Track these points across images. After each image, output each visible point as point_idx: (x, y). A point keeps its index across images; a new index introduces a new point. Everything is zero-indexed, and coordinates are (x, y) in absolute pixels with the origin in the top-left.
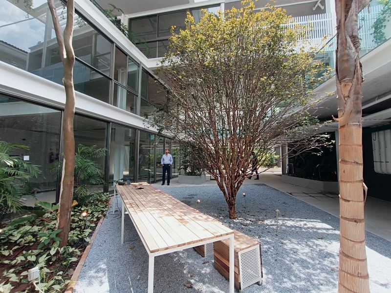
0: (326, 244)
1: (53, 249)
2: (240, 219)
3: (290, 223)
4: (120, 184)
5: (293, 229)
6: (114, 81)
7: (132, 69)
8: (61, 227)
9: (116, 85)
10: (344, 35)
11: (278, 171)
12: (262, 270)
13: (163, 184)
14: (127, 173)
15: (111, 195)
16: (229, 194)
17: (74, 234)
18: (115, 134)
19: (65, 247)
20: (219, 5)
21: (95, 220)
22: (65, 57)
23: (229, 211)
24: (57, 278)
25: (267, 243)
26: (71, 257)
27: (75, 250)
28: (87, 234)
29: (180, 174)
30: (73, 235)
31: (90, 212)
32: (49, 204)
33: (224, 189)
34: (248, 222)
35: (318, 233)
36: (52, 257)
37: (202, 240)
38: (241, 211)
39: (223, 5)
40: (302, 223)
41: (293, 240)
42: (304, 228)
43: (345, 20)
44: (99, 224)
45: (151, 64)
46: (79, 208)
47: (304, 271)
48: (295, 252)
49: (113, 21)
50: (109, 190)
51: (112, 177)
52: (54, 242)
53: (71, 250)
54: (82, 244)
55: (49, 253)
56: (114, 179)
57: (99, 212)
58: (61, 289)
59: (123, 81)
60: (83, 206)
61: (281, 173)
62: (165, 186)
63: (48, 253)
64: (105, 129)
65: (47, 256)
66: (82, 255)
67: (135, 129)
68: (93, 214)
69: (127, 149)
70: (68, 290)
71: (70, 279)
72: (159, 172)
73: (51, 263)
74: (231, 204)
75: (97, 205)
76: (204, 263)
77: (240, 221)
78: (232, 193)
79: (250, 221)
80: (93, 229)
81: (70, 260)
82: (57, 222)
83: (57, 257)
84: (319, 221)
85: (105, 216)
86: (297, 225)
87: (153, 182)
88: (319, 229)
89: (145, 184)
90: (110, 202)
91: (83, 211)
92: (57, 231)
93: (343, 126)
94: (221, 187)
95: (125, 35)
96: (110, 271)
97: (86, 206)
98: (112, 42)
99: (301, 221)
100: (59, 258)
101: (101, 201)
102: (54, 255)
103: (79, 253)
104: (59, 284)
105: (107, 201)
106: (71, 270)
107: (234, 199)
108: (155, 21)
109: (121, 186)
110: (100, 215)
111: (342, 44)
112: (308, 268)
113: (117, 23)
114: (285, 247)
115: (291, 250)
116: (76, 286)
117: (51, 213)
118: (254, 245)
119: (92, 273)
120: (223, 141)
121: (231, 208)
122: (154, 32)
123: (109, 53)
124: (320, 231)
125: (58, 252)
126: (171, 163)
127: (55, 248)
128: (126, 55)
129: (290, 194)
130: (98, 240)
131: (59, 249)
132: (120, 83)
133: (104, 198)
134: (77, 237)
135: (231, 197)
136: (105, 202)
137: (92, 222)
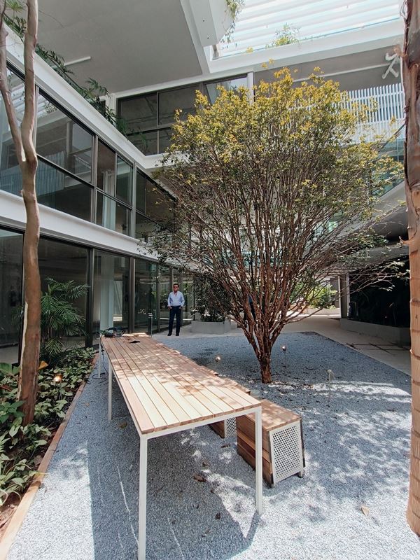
0: (398, 417)
1: (13, 428)
2: (276, 383)
3: (348, 388)
4: (108, 336)
5: (353, 397)
6: (97, 190)
7: (122, 171)
8: (24, 398)
9: (100, 196)
10: (415, 121)
11: (335, 312)
12: (303, 455)
13: (170, 334)
14: (119, 319)
15: (95, 351)
16: (261, 349)
17: (42, 406)
18: (100, 265)
19: (30, 425)
20: (245, 75)
21: (73, 386)
22: (24, 159)
23: (261, 372)
24: (18, 468)
25: (314, 417)
26: (38, 439)
27: (44, 430)
28: (60, 407)
29: (194, 320)
30: (41, 409)
31: (66, 375)
32: (8, 365)
33: (254, 342)
34: (288, 387)
35: (388, 402)
36: (12, 439)
37: (215, 416)
38: (278, 372)
39: (251, 76)
40: (365, 388)
41: (353, 413)
42: (369, 395)
43: (417, 98)
44: (78, 393)
45: (148, 163)
46: (51, 370)
47: (364, 457)
48: (354, 430)
49: (94, 104)
50: (93, 344)
51: (98, 325)
52: (14, 418)
53: (38, 429)
54: (53, 422)
55: (8, 434)
56: (101, 329)
57: (79, 375)
58: (24, 484)
59: (110, 189)
60: (57, 367)
61: (339, 315)
62: (173, 336)
63: (6, 433)
64: (85, 258)
65: (5, 438)
66: (53, 436)
67: (128, 257)
68: (70, 379)
69: (119, 285)
70: (33, 485)
71: (36, 469)
72: (165, 317)
73: (11, 447)
74: (264, 363)
75: (75, 365)
76: (224, 447)
77: (278, 386)
78: (265, 347)
79: (292, 385)
80: (70, 399)
81: (36, 443)
82: (19, 390)
83: (20, 439)
84: (391, 385)
85: (86, 381)
86: (359, 391)
87: (156, 332)
88: (389, 396)
89: (142, 335)
90: (94, 361)
91: (55, 375)
92: (18, 404)
93: (415, 252)
94: (250, 339)
95: (112, 123)
96: (91, 459)
97: (61, 367)
98: (93, 134)
99: (364, 385)
100: (22, 440)
101: (82, 359)
102: (15, 437)
103: (49, 434)
104: (22, 476)
105: (90, 360)
106: (39, 457)
107: (269, 356)
108: (154, 101)
109: (109, 339)
110: (80, 380)
111: (413, 134)
112: (370, 452)
113: (100, 106)
114: (339, 422)
115: (348, 426)
116: (45, 479)
117: (12, 377)
118: (292, 421)
119: (67, 461)
120: (252, 272)
121: (264, 368)
122: (152, 118)
123: (90, 149)
124: (390, 400)
125: (20, 433)
126: (182, 304)
127: (16, 427)
128: (114, 151)
129: (352, 346)
130: (76, 415)
131: (22, 428)
132: (106, 192)
133: (86, 356)
134: (47, 410)
135: (263, 352)
136: (88, 360)
137: (68, 390)
